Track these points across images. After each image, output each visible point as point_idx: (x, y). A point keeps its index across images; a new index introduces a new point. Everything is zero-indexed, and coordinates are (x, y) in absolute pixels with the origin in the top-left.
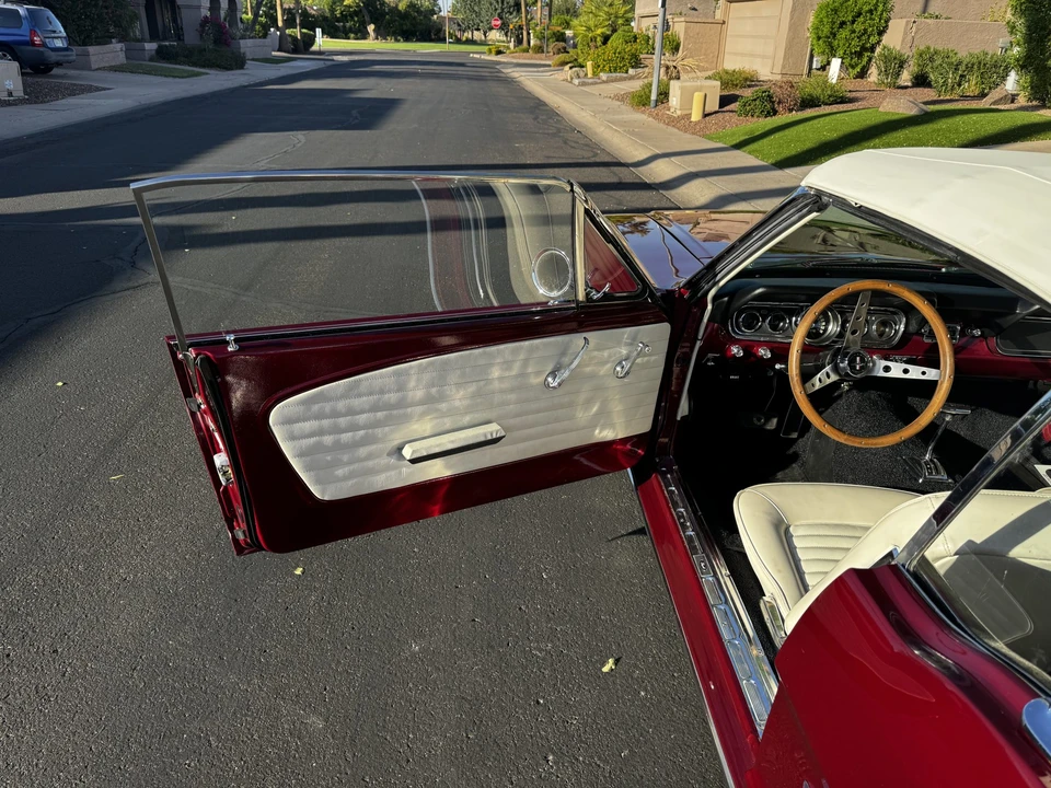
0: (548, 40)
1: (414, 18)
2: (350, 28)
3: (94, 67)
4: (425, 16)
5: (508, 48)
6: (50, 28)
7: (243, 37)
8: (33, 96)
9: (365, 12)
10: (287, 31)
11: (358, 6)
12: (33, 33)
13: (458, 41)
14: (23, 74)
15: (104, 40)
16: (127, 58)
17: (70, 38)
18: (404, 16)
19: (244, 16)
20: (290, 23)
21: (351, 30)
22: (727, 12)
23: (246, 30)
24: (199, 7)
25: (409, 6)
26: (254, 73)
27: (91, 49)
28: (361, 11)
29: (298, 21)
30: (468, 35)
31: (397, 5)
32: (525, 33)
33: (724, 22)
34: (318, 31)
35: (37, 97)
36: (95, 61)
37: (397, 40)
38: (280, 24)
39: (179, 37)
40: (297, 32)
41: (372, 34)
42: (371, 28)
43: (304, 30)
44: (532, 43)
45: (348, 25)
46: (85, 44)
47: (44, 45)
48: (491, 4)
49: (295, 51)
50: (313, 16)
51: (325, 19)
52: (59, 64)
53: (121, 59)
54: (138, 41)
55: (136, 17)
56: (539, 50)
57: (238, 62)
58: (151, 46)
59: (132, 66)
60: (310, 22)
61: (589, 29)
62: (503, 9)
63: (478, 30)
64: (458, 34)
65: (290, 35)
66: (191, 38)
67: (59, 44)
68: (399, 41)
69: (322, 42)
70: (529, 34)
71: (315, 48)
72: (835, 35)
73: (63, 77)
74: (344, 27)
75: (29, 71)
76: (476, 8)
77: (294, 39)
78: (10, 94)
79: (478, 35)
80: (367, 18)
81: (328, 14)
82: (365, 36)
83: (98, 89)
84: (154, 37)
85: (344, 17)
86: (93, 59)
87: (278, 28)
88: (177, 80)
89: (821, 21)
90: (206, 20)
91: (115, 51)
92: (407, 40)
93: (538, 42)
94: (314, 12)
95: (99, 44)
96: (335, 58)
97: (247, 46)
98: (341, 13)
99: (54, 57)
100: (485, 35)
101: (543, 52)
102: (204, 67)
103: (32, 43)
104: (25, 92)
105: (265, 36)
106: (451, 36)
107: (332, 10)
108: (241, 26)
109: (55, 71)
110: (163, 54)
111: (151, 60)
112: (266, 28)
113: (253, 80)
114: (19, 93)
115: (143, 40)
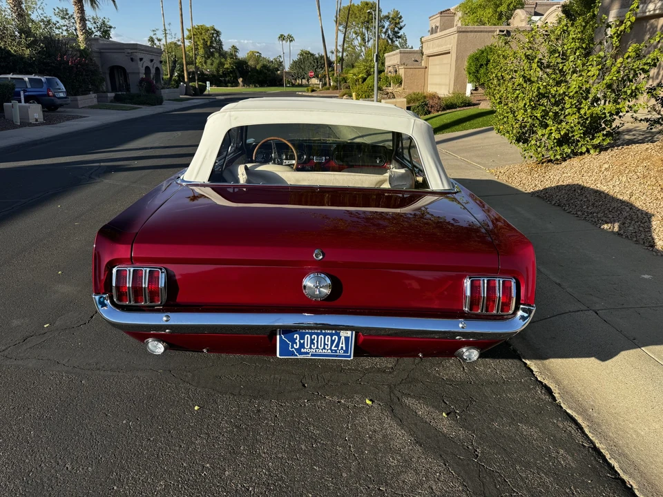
0: (340, 82)
1: (266, 73)
2: (229, 80)
3: (80, 107)
4: (272, 72)
5: (319, 88)
6: (58, 87)
7: (163, 88)
8: (48, 121)
9: (236, 71)
10: (191, 84)
11: (232, 68)
12: (49, 90)
13: (293, 85)
14: (43, 111)
15: (86, 92)
16: (98, 102)
17: (68, 93)
18: (260, 72)
19: (164, 77)
20: (191, 80)
21: (229, 82)
22: (427, 62)
23: (165, 84)
24: (139, 73)
25: (262, 67)
26: (167, 107)
27: (79, 98)
28: (234, 71)
29: (196, 78)
30: (299, 81)
31: (256, 67)
32: (327, 79)
33: (426, 68)
34: (208, 83)
35: (50, 122)
36: (81, 104)
37: (256, 86)
38: (186, 80)
39: (128, 89)
40: (196, 84)
41: (241, 83)
42: (240, 80)
43: (200, 83)
44: (332, 84)
45: (227, 79)
46: (75, 95)
47: (54, 96)
48: (311, 63)
49: (194, 95)
50: (207, 75)
51: (214, 76)
52: (61, 105)
53: (95, 102)
54: (105, 92)
55: (103, 80)
56: (336, 88)
57: (159, 101)
58: (111, 95)
59: (101, 105)
60: (203, 78)
61: (355, 75)
62: (318, 66)
63: (304, 78)
64: (293, 81)
65: (192, 86)
66: (134, 90)
67: (62, 95)
68: (257, 87)
69: (209, 88)
70: (330, 79)
71: (206, 92)
72: (478, 71)
73: (64, 112)
74: (225, 80)
75: (46, 109)
76: (302, 66)
77: (194, 88)
78: (37, 120)
79: (304, 81)
80: (238, 74)
81: (215, 73)
82: (237, 84)
83: (81, 117)
84: (114, 90)
85: (225, 75)
86: (79, 102)
87: (184, 82)
88: (124, 111)
89: (470, 64)
90: (143, 79)
91: (92, 98)
92: (262, 86)
93: (335, 84)
94: (207, 73)
95: (83, 94)
96: (217, 97)
97: (165, 93)
98: (223, 73)
99: (59, 102)
100: (308, 81)
101: (337, 89)
102: (139, 104)
103: (48, 95)
104: (44, 119)
105: (177, 87)
106: (289, 82)
107: (218, 71)
108: (162, 82)
109: (59, 110)
110: (117, 99)
111: (111, 102)
112: (178, 82)
113: (166, 110)
114: (41, 120)
115: (108, 92)
